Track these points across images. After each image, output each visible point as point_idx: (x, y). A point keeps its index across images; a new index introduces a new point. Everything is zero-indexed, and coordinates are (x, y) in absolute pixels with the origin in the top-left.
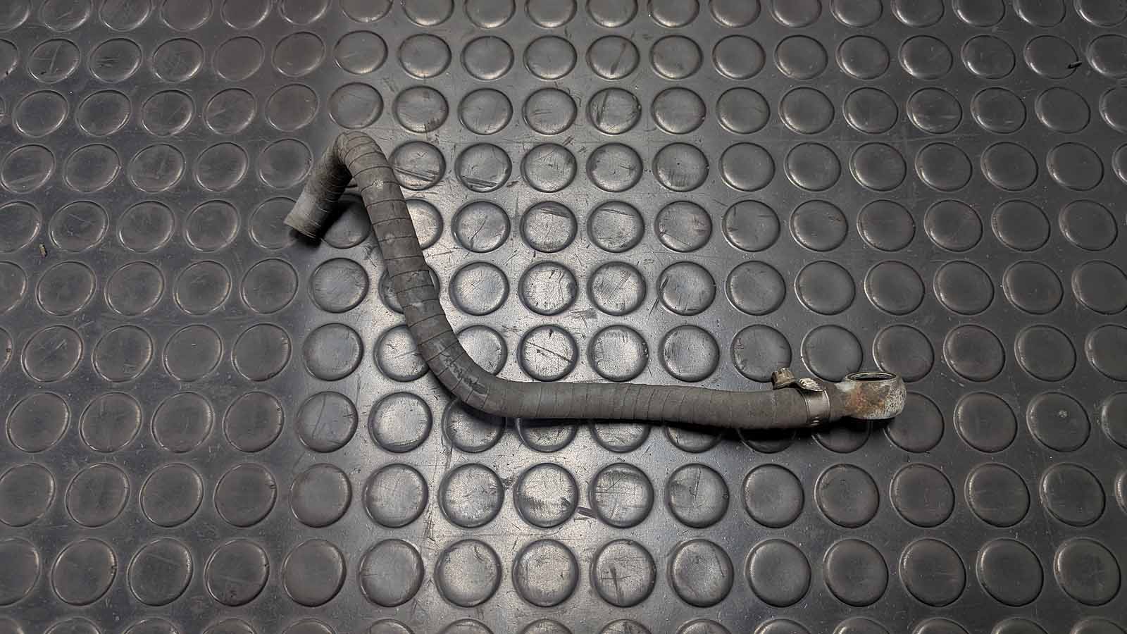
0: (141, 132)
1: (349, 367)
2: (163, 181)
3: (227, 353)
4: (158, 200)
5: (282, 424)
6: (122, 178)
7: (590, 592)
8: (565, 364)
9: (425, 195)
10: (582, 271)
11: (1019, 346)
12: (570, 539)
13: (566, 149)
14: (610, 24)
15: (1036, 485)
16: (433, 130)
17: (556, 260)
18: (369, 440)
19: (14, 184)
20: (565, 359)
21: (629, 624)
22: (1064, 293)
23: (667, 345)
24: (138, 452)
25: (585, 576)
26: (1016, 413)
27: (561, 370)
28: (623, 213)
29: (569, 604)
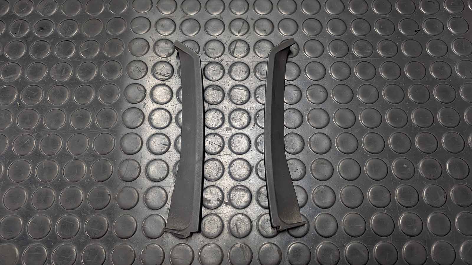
0: (55, 57)
1: (138, 150)
2: (64, 77)
3: (91, 144)
4: (62, 84)
5: (112, 171)
6: (48, 76)
7: (228, 233)
8: (219, 148)
9: (166, 82)
10: (226, 112)
11: (390, 140)
12: (220, 213)
13: (221, 64)
14: (238, 13)
15: (394, 192)
16: (169, 57)
17: (216, 108)
18: (145, 177)
19: (6, 79)
20: (219, 146)
21: (242, 244)
22: (408, 120)
23: (258, 141)
24: (58, 182)
25: (226, 227)
26: (388, 166)
27: (218, 150)
28: (242, 90)
29: (220, 237)
